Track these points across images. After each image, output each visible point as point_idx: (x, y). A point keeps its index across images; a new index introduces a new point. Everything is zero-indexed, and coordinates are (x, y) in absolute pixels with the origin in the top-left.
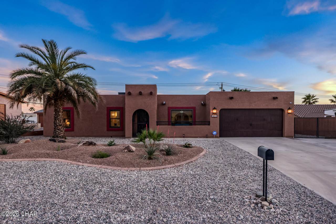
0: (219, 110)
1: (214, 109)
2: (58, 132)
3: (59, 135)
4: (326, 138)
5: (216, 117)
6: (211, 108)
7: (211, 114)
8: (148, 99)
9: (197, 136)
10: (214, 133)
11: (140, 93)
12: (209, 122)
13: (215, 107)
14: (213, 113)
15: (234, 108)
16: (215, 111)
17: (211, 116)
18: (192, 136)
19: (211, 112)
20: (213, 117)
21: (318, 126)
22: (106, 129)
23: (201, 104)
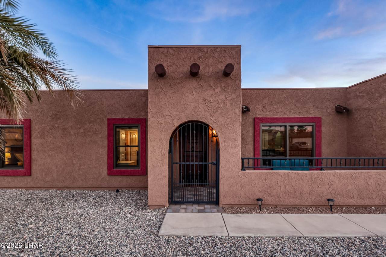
8: (218, 90)
9: (365, 203)
22: (107, 171)
23: (334, 110)
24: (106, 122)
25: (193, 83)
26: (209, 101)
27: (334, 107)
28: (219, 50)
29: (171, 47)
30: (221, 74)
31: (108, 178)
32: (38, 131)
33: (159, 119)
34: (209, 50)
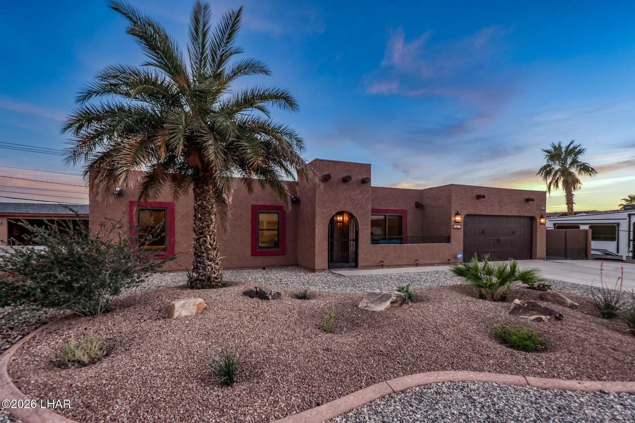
0: (464, 216)
1: (457, 214)
2: (209, 265)
3: (214, 275)
4: (572, 259)
5: (460, 228)
6: (453, 212)
7: (452, 224)
8: (358, 192)
9: (432, 262)
10: (459, 256)
11: (345, 180)
12: (449, 237)
13: (458, 212)
14: (456, 222)
15: (482, 213)
16: (458, 218)
17: (452, 227)
18: (426, 262)
19: (453, 219)
20: (455, 228)
21: (566, 243)
22: (250, 252)
23: (414, 205)
24: (250, 208)
25: (344, 186)
26: (353, 199)
27: (414, 203)
28: (359, 166)
29: (331, 161)
30: (360, 182)
31: (251, 258)
32: (182, 214)
33: (323, 210)
34: (353, 165)
